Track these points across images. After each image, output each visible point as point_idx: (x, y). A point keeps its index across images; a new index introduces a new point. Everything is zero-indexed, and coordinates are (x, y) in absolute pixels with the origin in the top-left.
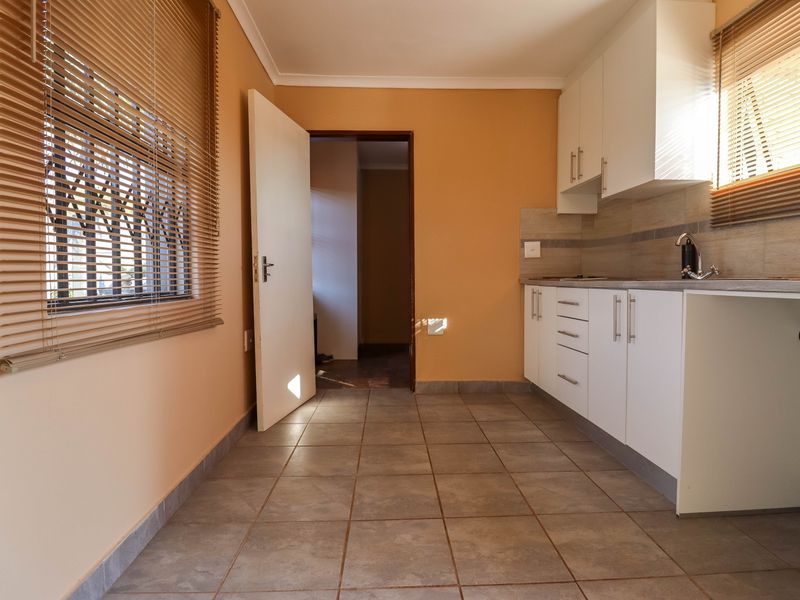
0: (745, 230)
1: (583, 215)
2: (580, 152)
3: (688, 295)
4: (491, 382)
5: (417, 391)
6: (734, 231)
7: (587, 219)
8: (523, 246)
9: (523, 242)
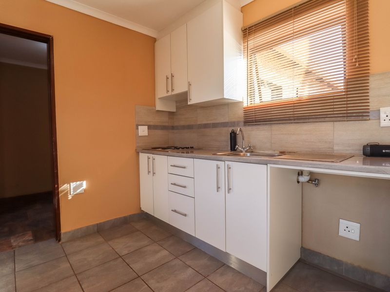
0: (261, 127)
1: (169, 112)
2: (172, 76)
3: (271, 167)
4: (120, 218)
5: (63, 240)
6: (254, 127)
7: (171, 114)
8: (138, 129)
9: (137, 126)
